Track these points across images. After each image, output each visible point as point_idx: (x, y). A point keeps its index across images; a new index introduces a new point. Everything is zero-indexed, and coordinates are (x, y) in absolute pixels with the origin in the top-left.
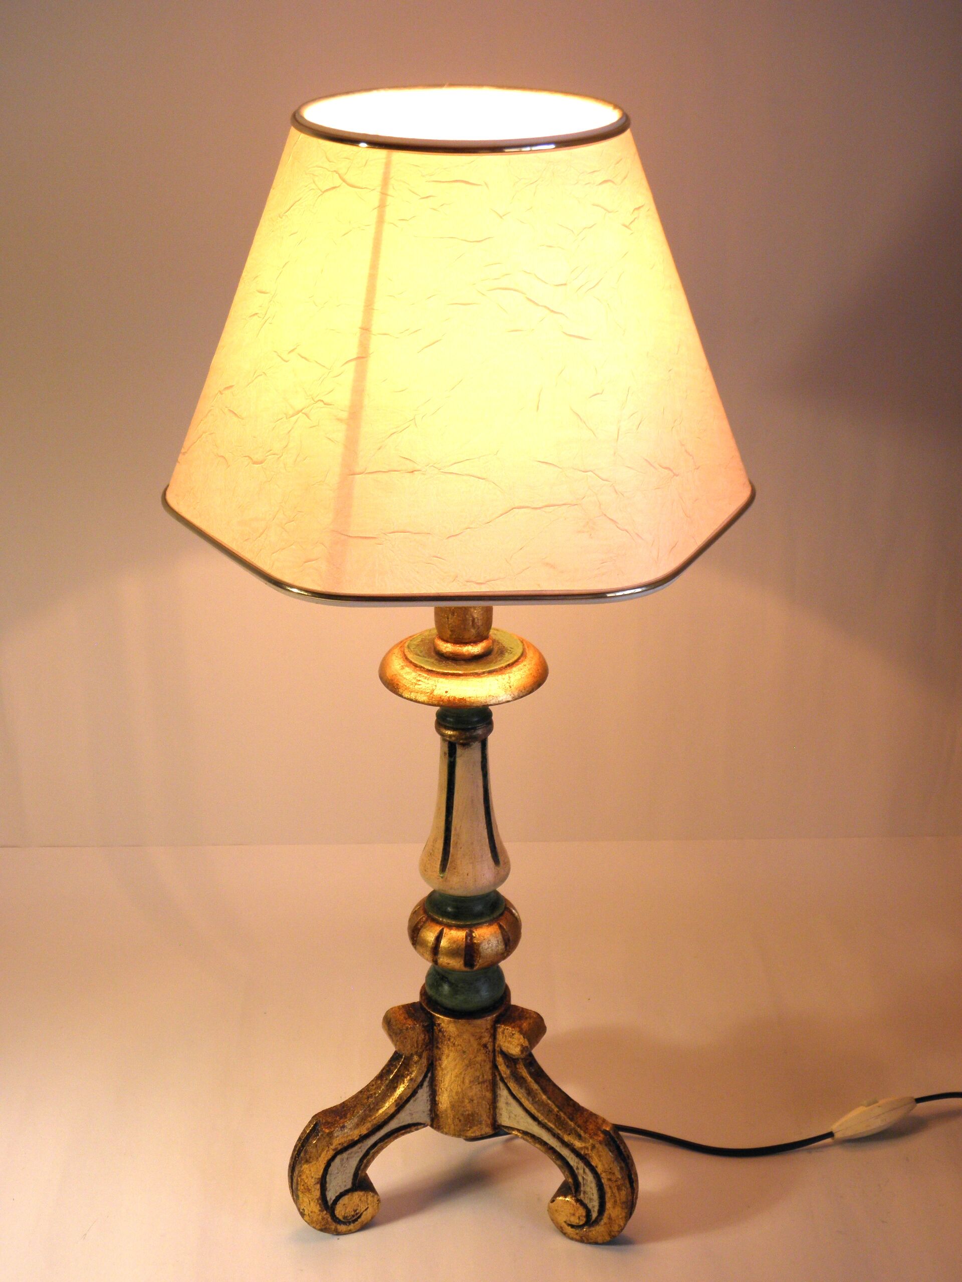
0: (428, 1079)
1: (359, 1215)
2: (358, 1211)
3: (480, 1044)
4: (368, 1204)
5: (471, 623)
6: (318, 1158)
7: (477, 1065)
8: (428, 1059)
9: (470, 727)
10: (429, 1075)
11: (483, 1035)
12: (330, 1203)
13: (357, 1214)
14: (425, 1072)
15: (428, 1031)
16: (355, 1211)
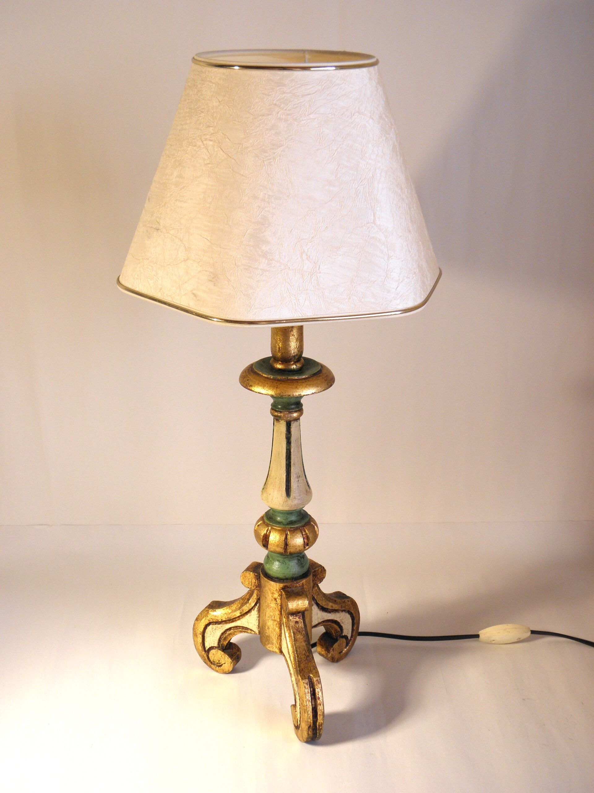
0: (257, 607)
1: (221, 664)
2: (220, 662)
3: (273, 597)
4: (225, 661)
5: (278, 350)
6: (201, 620)
7: (271, 608)
8: (257, 595)
9: (277, 410)
10: (258, 605)
11: (274, 592)
12: (207, 649)
13: (220, 663)
14: (255, 602)
15: (257, 579)
16: (219, 661)
